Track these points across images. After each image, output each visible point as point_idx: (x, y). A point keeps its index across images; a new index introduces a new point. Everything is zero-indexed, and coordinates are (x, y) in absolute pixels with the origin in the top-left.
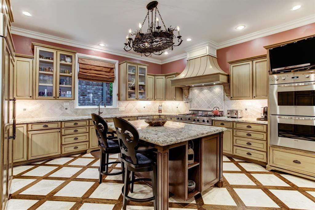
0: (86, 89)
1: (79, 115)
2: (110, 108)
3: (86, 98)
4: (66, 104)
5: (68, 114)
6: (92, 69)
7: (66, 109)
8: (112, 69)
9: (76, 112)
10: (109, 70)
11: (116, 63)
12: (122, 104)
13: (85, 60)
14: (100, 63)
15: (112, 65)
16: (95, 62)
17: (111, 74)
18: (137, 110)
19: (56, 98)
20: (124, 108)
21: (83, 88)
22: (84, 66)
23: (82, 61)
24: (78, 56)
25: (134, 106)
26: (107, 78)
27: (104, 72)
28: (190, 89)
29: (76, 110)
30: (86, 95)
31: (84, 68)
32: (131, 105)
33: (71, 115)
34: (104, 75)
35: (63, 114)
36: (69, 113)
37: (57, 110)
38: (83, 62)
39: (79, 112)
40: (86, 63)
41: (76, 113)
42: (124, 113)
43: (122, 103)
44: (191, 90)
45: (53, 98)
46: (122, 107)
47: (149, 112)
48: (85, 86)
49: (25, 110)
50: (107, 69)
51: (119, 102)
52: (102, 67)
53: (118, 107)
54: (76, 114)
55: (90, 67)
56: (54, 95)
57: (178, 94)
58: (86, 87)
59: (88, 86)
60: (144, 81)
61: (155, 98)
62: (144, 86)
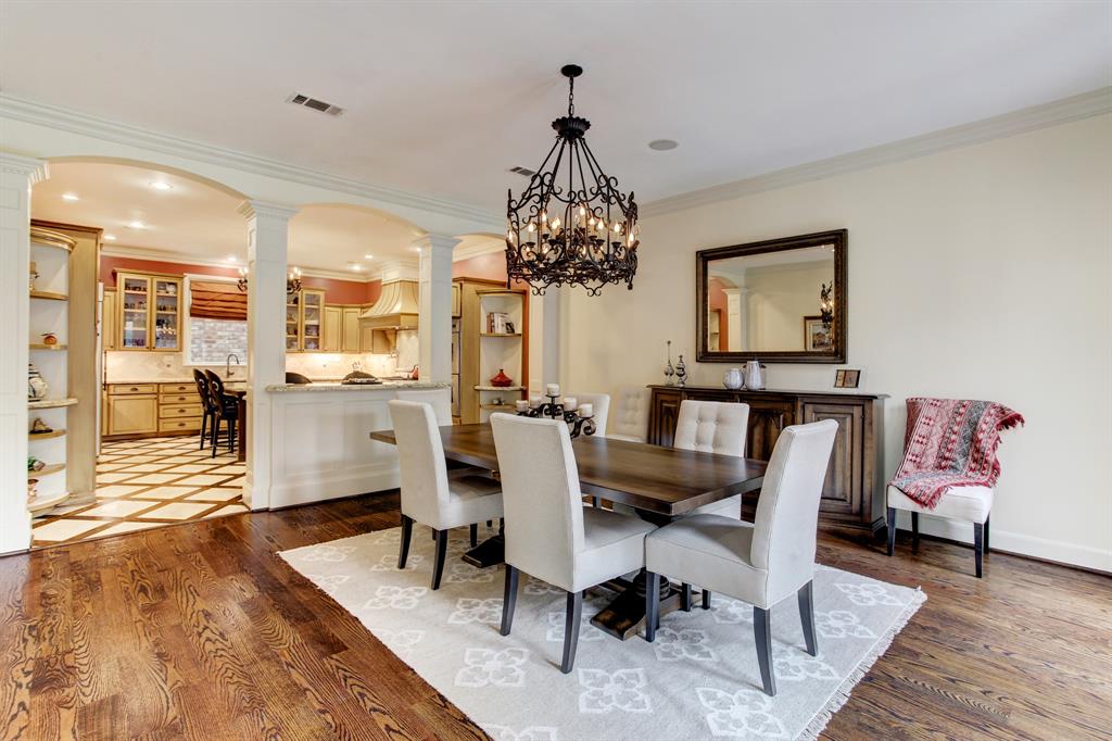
4: (167, 358)
5: (171, 374)
6: (216, 299)
7: (169, 366)
9: (186, 371)
13: (204, 285)
16: (220, 287)
19: (150, 349)
22: (200, 295)
23: (196, 287)
24: (189, 280)
28: (396, 334)
29: (186, 368)
30: (214, 342)
31: (201, 298)
33: (177, 376)
35: (163, 374)
37: (153, 367)
38: (199, 289)
40: (206, 290)
41: (186, 373)
45: (147, 349)
54: (185, 375)
55: (212, 296)
56: (148, 344)
57: (379, 342)
60: (318, 317)
61: (342, 348)
62: (318, 327)
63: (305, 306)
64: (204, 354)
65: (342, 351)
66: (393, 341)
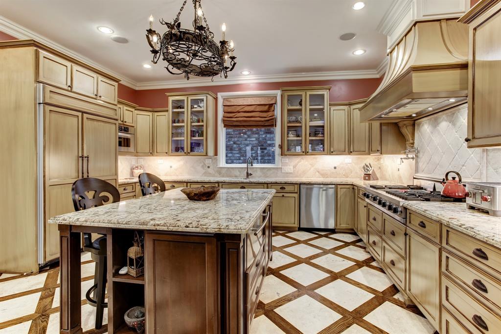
0: (265, 139)
1: (223, 177)
2: (266, 168)
3: (266, 152)
4: (208, 162)
5: (210, 174)
6: (240, 111)
7: (209, 167)
8: (271, 105)
9: (220, 171)
10: (266, 108)
11: (277, 94)
12: (287, 161)
13: (232, 100)
14: (253, 101)
15: (272, 100)
16: (244, 100)
17: (270, 114)
18: (318, 172)
19: (187, 154)
20: (292, 167)
21: (261, 139)
22: (230, 109)
23: (227, 102)
24: (222, 97)
25: (312, 165)
26: (262, 121)
27: (259, 113)
28: (416, 124)
29: (220, 169)
30: (265, 149)
31: (230, 110)
32: (307, 163)
33: (214, 176)
34: (258, 117)
35: (205, 174)
36: (211, 172)
37: (199, 168)
38: (228, 104)
39: (224, 171)
40: (233, 104)
41: (220, 173)
42: (291, 177)
43: (287, 159)
44: (419, 125)
45: (184, 154)
46: (288, 167)
47: (347, 177)
48: (264, 136)
49: (171, 167)
50: (263, 107)
51: (282, 158)
52: (255, 106)
53: (280, 167)
54: (220, 175)
55: (238, 109)
56: (185, 151)
57: (390, 139)
58: (266, 136)
59: (268, 136)
60: (322, 118)
61: (349, 149)
62: (323, 127)
63: (309, 107)
64: (259, 158)
65: (350, 153)
66: (410, 137)
